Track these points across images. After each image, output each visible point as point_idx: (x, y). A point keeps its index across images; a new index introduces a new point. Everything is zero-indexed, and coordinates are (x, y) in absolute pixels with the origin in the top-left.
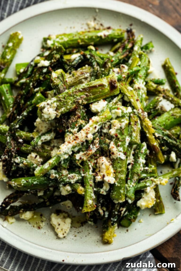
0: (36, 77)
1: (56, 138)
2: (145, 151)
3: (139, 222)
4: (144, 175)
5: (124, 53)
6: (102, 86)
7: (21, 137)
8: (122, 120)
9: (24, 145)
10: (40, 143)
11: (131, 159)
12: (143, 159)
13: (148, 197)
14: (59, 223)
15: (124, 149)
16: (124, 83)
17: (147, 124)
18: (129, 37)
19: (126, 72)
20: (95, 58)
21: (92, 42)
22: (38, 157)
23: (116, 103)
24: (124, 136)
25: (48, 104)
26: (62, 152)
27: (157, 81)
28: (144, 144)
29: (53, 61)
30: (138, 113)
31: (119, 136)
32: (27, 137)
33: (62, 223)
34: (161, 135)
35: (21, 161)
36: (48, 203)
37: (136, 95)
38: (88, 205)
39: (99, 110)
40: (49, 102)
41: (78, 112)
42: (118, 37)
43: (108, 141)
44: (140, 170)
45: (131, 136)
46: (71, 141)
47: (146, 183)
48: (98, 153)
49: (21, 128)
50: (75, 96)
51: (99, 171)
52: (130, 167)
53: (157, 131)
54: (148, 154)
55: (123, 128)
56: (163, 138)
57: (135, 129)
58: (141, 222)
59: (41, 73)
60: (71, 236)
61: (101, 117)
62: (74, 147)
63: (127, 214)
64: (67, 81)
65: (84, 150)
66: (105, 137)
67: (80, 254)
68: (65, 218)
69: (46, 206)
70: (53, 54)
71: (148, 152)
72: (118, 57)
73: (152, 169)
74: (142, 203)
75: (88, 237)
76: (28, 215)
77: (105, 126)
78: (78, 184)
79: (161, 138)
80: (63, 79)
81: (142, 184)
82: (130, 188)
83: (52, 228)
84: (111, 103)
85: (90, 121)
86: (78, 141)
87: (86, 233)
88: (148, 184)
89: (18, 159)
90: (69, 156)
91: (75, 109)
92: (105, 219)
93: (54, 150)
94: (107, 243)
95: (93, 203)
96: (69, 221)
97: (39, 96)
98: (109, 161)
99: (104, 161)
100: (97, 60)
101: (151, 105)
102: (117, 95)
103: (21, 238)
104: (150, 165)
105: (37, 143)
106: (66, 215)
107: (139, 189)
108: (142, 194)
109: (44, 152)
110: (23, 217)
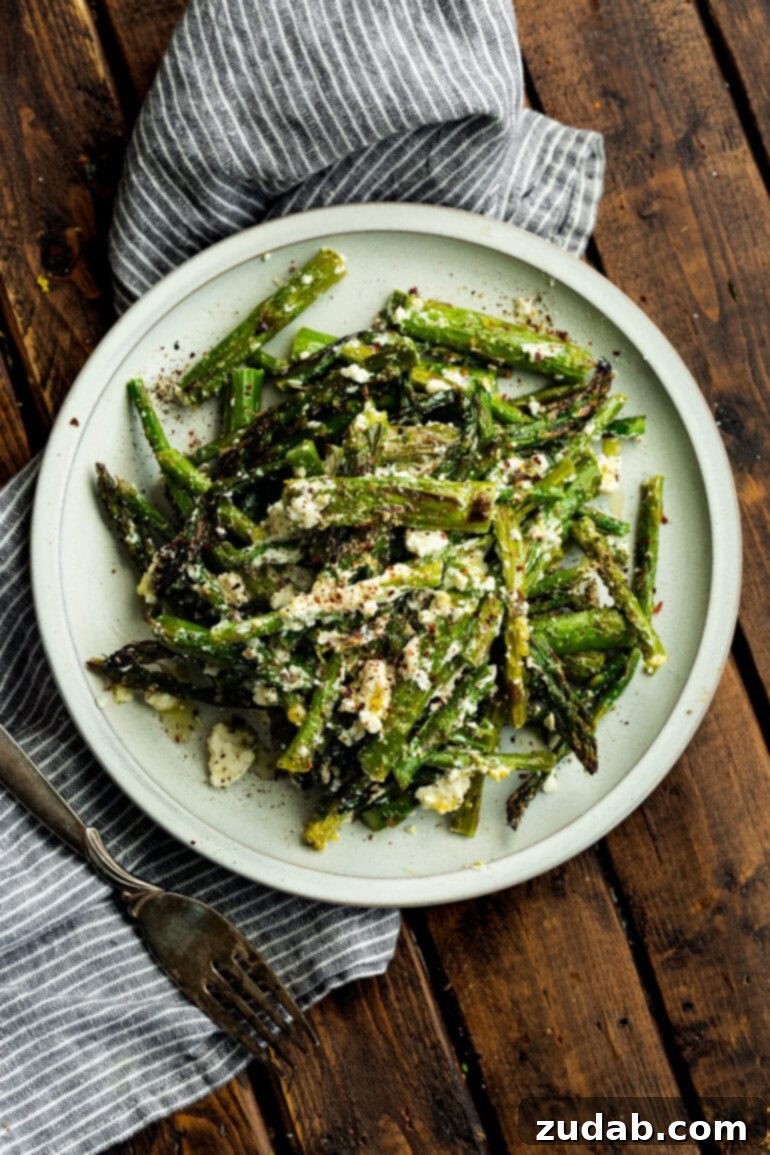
0: (322, 396)
1: (300, 564)
2: (488, 685)
3: (406, 830)
4: (460, 738)
5: (558, 426)
6: (453, 502)
7: (226, 521)
8: (461, 602)
9: (226, 543)
10: (257, 562)
11: (445, 691)
12: (472, 702)
13: (447, 790)
14: (226, 752)
15: (434, 667)
16: (511, 512)
17: (518, 631)
18: (594, 383)
19: (526, 490)
20: (479, 414)
21: (501, 356)
22: (242, 589)
23: (470, 552)
24: (448, 639)
25: (311, 491)
26: (290, 615)
27: (607, 523)
28: (493, 670)
29: (379, 376)
30: (508, 599)
31: (437, 633)
32: (239, 527)
33: (230, 755)
34: (539, 668)
35: (201, 578)
36: (218, 698)
37: (523, 556)
38: (295, 756)
39: (422, 553)
40: (317, 485)
41: (372, 536)
42: (570, 373)
43: (409, 630)
44: (454, 726)
45: (465, 643)
46: (322, 600)
47: (455, 758)
48: (376, 646)
49: (238, 501)
50: (381, 500)
51: (358, 690)
52: (435, 707)
53: (535, 653)
54: (492, 695)
55: (455, 619)
56: (541, 675)
57: (482, 631)
58: (410, 833)
59: (341, 392)
60: (239, 793)
61: (417, 573)
62: (323, 614)
63: (385, 804)
64: (382, 448)
65: (344, 628)
66: (407, 617)
67: (236, 845)
68: (244, 745)
69: (210, 701)
70: (388, 361)
71: (494, 690)
72: (537, 432)
73: (484, 731)
74: (427, 795)
75: (277, 811)
76: (164, 701)
77: (417, 595)
78: (299, 697)
79: (536, 674)
80: (376, 440)
81: (443, 757)
82: (410, 759)
83: (206, 755)
84: (458, 547)
85: (388, 573)
86: (337, 607)
87: (277, 800)
88: (458, 763)
89: (195, 569)
90: (305, 627)
91: (368, 528)
92: (327, 794)
93: (282, 591)
94: (309, 845)
95: (308, 756)
96: (248, 757)
97: (307, 452)
98: (391, 676)
99: (379, 673)
100: (481, 422)
101: (560, 580)
102: (481, 536)
103: (125, 747)
104: (486, 721)
105: (251, 560)
106: (250, 739)
107: (432, 765)
108: (438, 776)
109: (262, 583)
110: (152, 700)
